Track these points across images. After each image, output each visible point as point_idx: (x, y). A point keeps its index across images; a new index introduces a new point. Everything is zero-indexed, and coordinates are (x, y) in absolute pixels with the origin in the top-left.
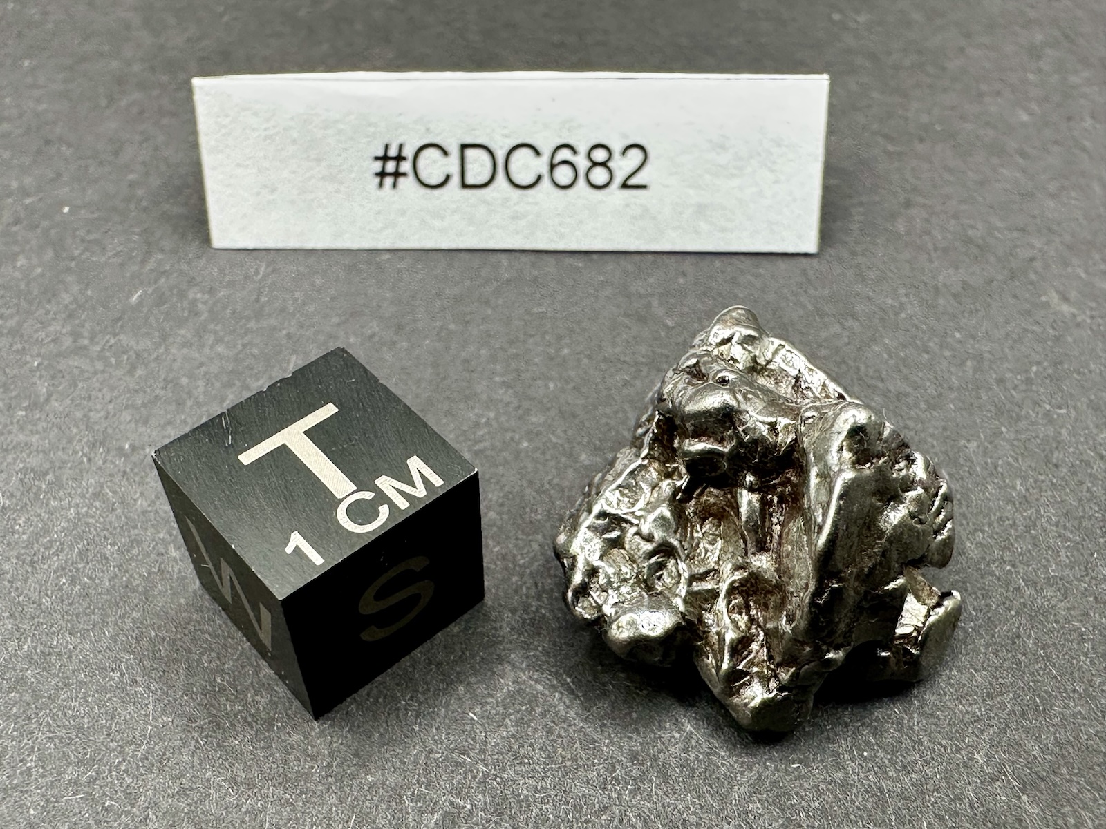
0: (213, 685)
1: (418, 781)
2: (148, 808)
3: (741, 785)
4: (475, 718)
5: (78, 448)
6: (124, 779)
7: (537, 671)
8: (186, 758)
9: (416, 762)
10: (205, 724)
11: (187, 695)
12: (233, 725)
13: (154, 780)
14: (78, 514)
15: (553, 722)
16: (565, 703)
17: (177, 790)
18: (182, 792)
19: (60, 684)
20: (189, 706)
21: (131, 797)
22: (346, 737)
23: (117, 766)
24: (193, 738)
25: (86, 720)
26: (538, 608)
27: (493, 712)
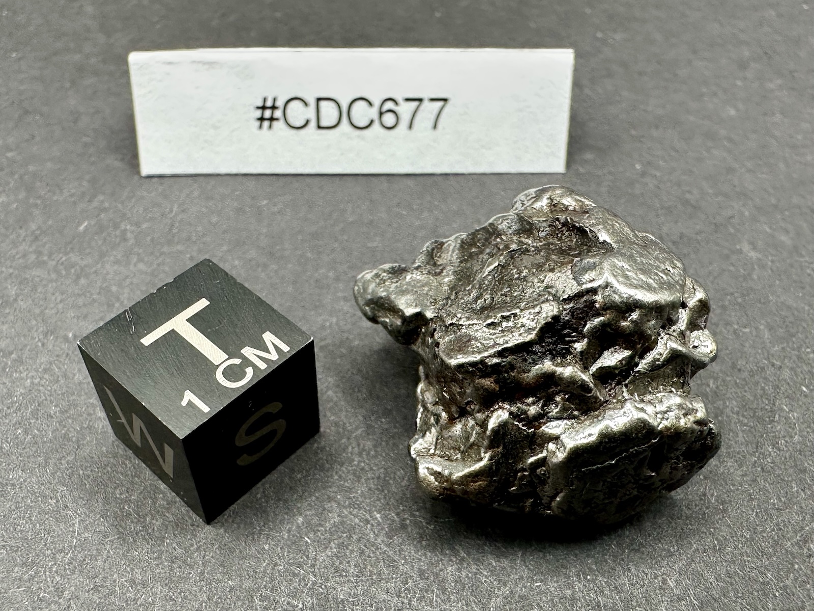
0: (122, 510)
1: (265, 586)
2: (70, 599)
3: (498, 597)
4: (309, 541)
5: (35, 335)
6: (54, 578)
7: (356, 508)
8: (100, 563)
9: (265, 572)
10: (115, 539)
11: (103, 518)
12: (135, 541)
13: (77, 579)
14: (32, 383)
15: (365, 546)
16: (374, 532)
17: (92, 586)
18: (96, 589)
19: (13, 507)
20: (104, 526)
21: (59, 591)
22: (215, 552)
23: (50, 568)
24: (106, 549)
25: (30, 534)
26: (359, 462)
27: (322, 537)
